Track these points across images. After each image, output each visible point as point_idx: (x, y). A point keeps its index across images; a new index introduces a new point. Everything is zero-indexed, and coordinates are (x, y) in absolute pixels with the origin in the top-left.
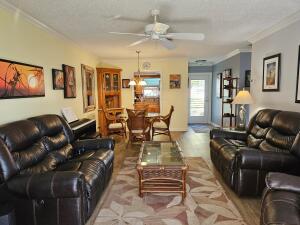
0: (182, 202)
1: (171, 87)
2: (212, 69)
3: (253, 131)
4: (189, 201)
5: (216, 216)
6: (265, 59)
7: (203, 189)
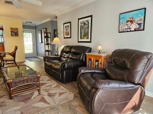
0: (39, 94)
1: (12, 35)
2: (35, 27)
3: (63, 56)
4: (42, 92)
5: (58, 94)
6: (64, 24)
7: (47, 85)
